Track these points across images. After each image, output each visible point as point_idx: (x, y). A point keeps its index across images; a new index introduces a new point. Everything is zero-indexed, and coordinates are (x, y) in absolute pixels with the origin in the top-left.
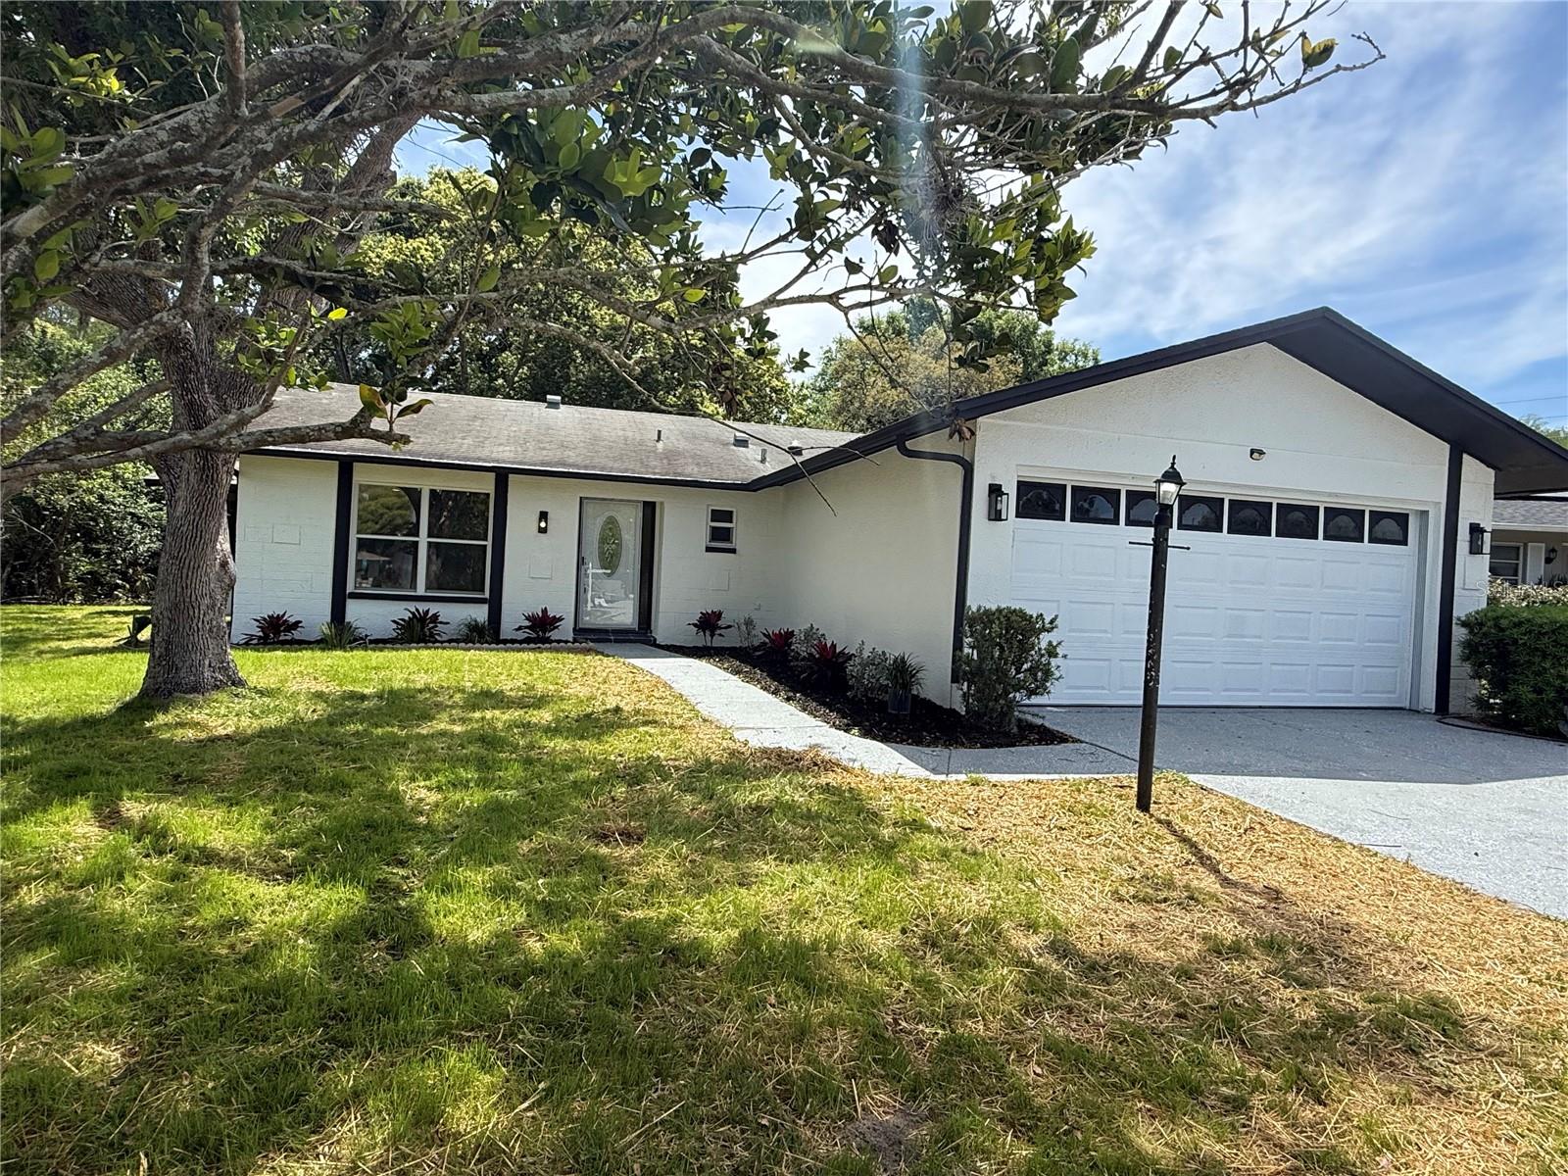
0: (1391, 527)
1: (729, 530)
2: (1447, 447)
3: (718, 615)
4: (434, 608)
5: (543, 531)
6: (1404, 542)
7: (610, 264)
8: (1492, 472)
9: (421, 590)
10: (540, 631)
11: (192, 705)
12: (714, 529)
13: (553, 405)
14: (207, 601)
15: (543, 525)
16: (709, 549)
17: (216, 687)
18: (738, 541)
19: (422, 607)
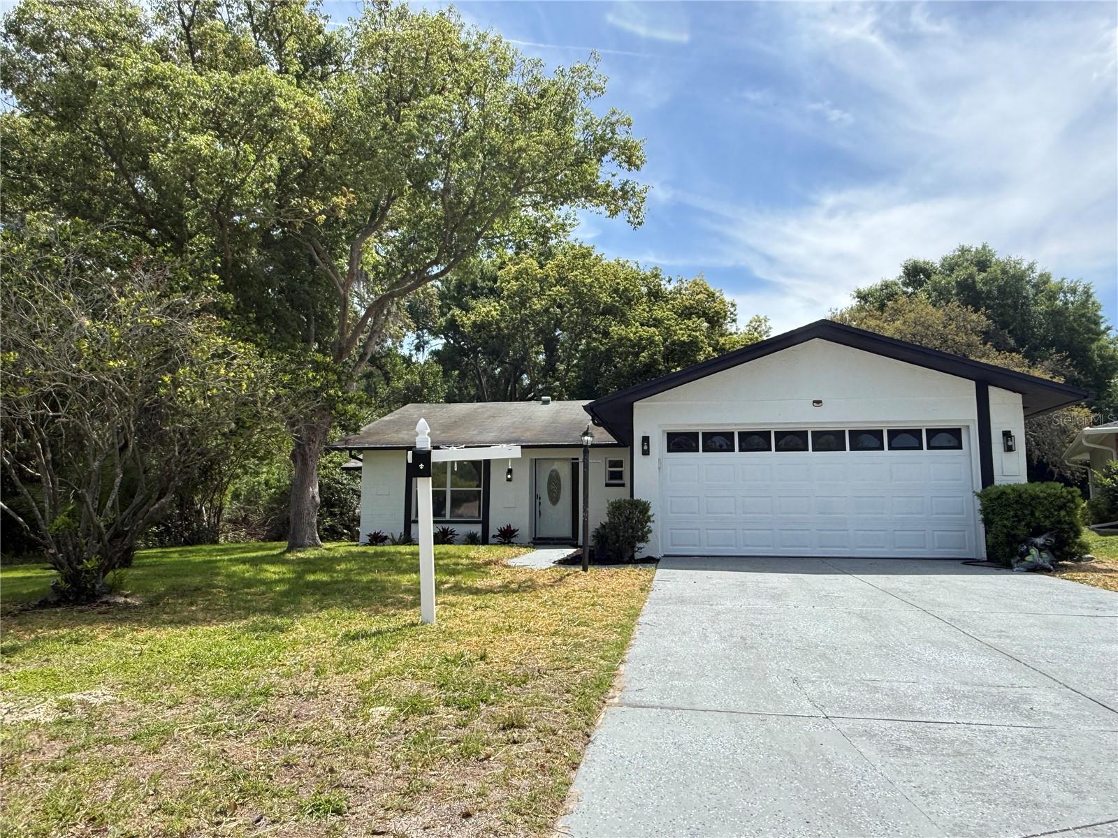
0: (947, 438)
1: (621, 472)
2: (974, 382)
4: (451, 527)
5: (509, 480)
6: (960, 447)
7: (614, 298)
8: (1020, 396)
9: (448, 518)
10: (507, 536)
11: (300, 551)
12: (611, 473)
13: (546, 402)
14: (306, 512)
15: (509, 476)
16: (607, 485)
17: (310, 546)
18: (626, 478)
19: (446, 526)
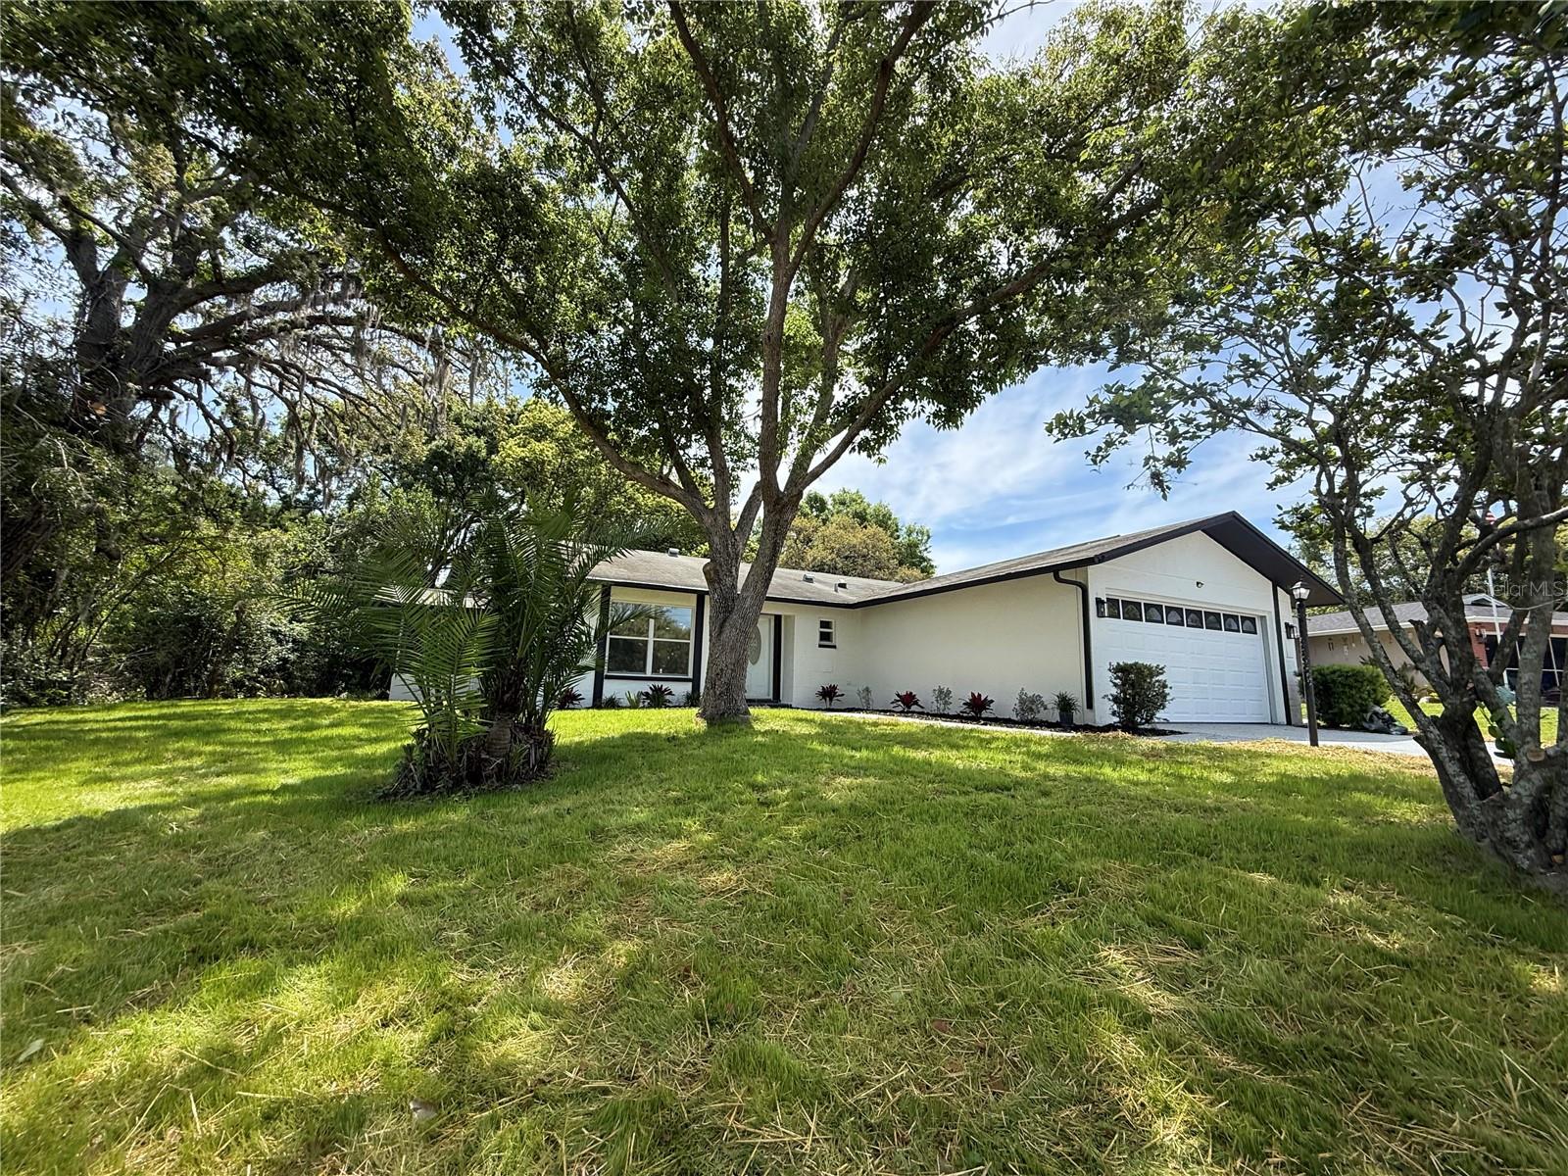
0: (1247, 624)
1: (830, 634)
2: (1270, 583)
3: (834, 688)
4: (665, 685)
6: (1256, 633)
8: (1289, 596)
9: (652, 674)
12: (821, 633)
13: (673, 554)
16: (822, 646)
18: (836, 640)
19: (658, 684)
